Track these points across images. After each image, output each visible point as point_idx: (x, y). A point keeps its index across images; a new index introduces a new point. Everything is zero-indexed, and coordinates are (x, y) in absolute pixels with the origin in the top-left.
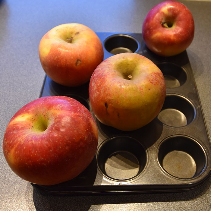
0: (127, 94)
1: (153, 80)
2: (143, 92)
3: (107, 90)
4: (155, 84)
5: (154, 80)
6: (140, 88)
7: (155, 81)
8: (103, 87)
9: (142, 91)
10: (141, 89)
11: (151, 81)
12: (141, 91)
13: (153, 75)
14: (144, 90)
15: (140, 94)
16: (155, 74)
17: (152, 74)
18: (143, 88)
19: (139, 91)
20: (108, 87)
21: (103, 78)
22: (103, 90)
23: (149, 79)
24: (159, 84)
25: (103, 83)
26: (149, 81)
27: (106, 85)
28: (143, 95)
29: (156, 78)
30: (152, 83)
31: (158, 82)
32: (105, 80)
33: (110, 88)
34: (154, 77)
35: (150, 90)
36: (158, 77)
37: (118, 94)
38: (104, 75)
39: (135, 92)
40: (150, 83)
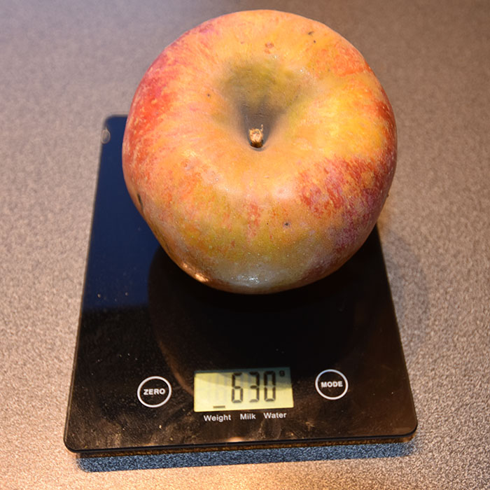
0: (198, 209)
1: (318, 191)
2: (258, 225)
3: (148, 160)
4: (317, 210)
5: (324, 192)
6: (253, 207)
7: (325, 197)
8: (142, 139)
9: (256, 220)
10: (255, 213)
11: (308, 195)
12: (253, 218)
13: (330, 168)
14: (265, 217)
15: (242, 227)
16: (343, 170)
17: (329, 161)
18: (266, 211)
19: (245, 216)
20: (153, 151)
21: (156, 106)
22: (139, 151)
23: (304, 184)
24: (340, 211)
25: (149, 125)
26: (300, 194)
27: (152, 140)
28: (255, 234)
29: (336, 187)
30: (307, 201)
31: (338, 205)
32: (158, 115)
33: (156, 158)
34: (331, 177)
35: (287, 224)
36: (347, 182)
37: (170, 196)
38: (166, 96)
39: (229, 216)
40: (302, 200)
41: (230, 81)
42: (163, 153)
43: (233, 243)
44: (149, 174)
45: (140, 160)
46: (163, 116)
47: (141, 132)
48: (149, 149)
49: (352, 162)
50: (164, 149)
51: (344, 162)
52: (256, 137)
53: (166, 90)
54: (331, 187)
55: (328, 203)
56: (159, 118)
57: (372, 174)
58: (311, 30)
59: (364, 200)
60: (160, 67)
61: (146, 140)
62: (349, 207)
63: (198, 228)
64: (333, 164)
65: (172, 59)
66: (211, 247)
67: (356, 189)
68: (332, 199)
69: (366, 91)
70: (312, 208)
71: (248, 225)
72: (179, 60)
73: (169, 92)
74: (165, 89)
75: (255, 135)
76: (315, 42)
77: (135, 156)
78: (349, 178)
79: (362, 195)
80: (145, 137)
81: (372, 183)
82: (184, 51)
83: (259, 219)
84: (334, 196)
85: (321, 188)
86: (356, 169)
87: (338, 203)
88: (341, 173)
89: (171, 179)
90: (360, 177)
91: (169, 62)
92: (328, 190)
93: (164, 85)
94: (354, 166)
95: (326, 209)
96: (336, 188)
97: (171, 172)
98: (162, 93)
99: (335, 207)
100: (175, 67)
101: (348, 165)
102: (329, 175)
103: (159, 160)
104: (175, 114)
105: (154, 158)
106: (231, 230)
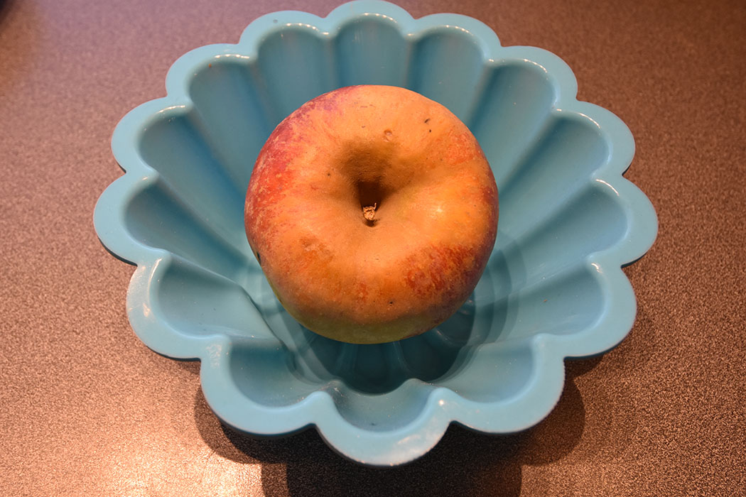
0: (313, 283)
1: (423, 275)
2: (365, 302)
3: (269, 230)
4: (420, 291)
5: (428, 276)
6: (362, 285)
7: (428, 281)
8: (266, 209)
9: (364, 297)
10: (364, 291)
11: (412, 278)
12: (361, 295)
13: (435, 254)
14: (371, 296)
15: (351, 302)
16: (447, 256)
17: (435, 248)
18: (374, 290)
19: (354, 293)
20: (275, 224)
21: (280, 180)
22: (262, 219)
23: (410, 269)
24: (440, 293)
25: (272, 198)
26: (406, 277)
27: (275, 213)
28: (362, 309)
29: (439, 271)
30: (412, 284)
31: (439, 288)
32: (281, 190)
33: (277, 231)
34: (435, 263)
35: (391, 303)
36: (450, 267)
37: (288, 267)
38: (289, 172)
39: (339, 291)
40: (407, 283)
41: (350, 161)
42: (284, 228)
43: (341, 313)
44: (270, 243)
45: (263, 228)
46: (286, 192)
47: (265, 202)
48: (271, 221)
49: (455, 249)
50: (285, 224)
51: (448, 249)
52: (369, 216)
53: (290, 167)
54: (434, 272)
55: (431, 286)
56: (282, 193)
57: (473, 259)
58: (427, 118)
59: (463, 281)
60: (286, 141)
61: (268, 211)
62: (449, 289)
63: (311, 298)
64: (438, 251)
65: (298, 134)
66: (321, 314)
67: (457, 273)
68: (434, 282)
69: (474, 178)
70: (416, 290)
71: (357, 301)
72: (304, 136)
73: (292, 169)
74: (290, 165)
75: (368, 213)
76: (430, 131)
77: (258, 222)
78: (452, 264)
79: (462, 278)
80: (268, 208)
81: (472, 266)
82: (309, 128)
83: (367, 296)
84: (436, 280)
85: (425, 273)
86: (458, 256)
87: (440, 285)
88: (444, 259)
89: (289, 253)
90: (462, 262)
91: (295, 137)
92: (432, 274)
93: (289, 161)
94: (457, 253)
95: (428, 290)
96: (439, 273)
97: (290, 247)
98: (286, 170)
99: (437, 289)
100: (299, 144)
101: (451, 252)
102: (434, 260)
103: (279, 234)
104: (297, 192)
105: (275, 231)
106: (340, 304)
